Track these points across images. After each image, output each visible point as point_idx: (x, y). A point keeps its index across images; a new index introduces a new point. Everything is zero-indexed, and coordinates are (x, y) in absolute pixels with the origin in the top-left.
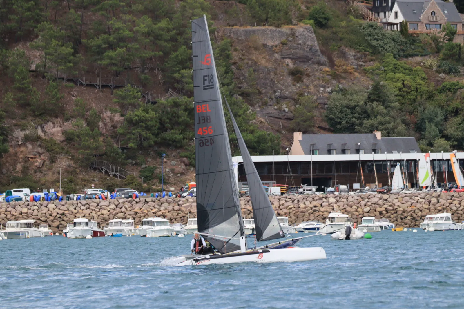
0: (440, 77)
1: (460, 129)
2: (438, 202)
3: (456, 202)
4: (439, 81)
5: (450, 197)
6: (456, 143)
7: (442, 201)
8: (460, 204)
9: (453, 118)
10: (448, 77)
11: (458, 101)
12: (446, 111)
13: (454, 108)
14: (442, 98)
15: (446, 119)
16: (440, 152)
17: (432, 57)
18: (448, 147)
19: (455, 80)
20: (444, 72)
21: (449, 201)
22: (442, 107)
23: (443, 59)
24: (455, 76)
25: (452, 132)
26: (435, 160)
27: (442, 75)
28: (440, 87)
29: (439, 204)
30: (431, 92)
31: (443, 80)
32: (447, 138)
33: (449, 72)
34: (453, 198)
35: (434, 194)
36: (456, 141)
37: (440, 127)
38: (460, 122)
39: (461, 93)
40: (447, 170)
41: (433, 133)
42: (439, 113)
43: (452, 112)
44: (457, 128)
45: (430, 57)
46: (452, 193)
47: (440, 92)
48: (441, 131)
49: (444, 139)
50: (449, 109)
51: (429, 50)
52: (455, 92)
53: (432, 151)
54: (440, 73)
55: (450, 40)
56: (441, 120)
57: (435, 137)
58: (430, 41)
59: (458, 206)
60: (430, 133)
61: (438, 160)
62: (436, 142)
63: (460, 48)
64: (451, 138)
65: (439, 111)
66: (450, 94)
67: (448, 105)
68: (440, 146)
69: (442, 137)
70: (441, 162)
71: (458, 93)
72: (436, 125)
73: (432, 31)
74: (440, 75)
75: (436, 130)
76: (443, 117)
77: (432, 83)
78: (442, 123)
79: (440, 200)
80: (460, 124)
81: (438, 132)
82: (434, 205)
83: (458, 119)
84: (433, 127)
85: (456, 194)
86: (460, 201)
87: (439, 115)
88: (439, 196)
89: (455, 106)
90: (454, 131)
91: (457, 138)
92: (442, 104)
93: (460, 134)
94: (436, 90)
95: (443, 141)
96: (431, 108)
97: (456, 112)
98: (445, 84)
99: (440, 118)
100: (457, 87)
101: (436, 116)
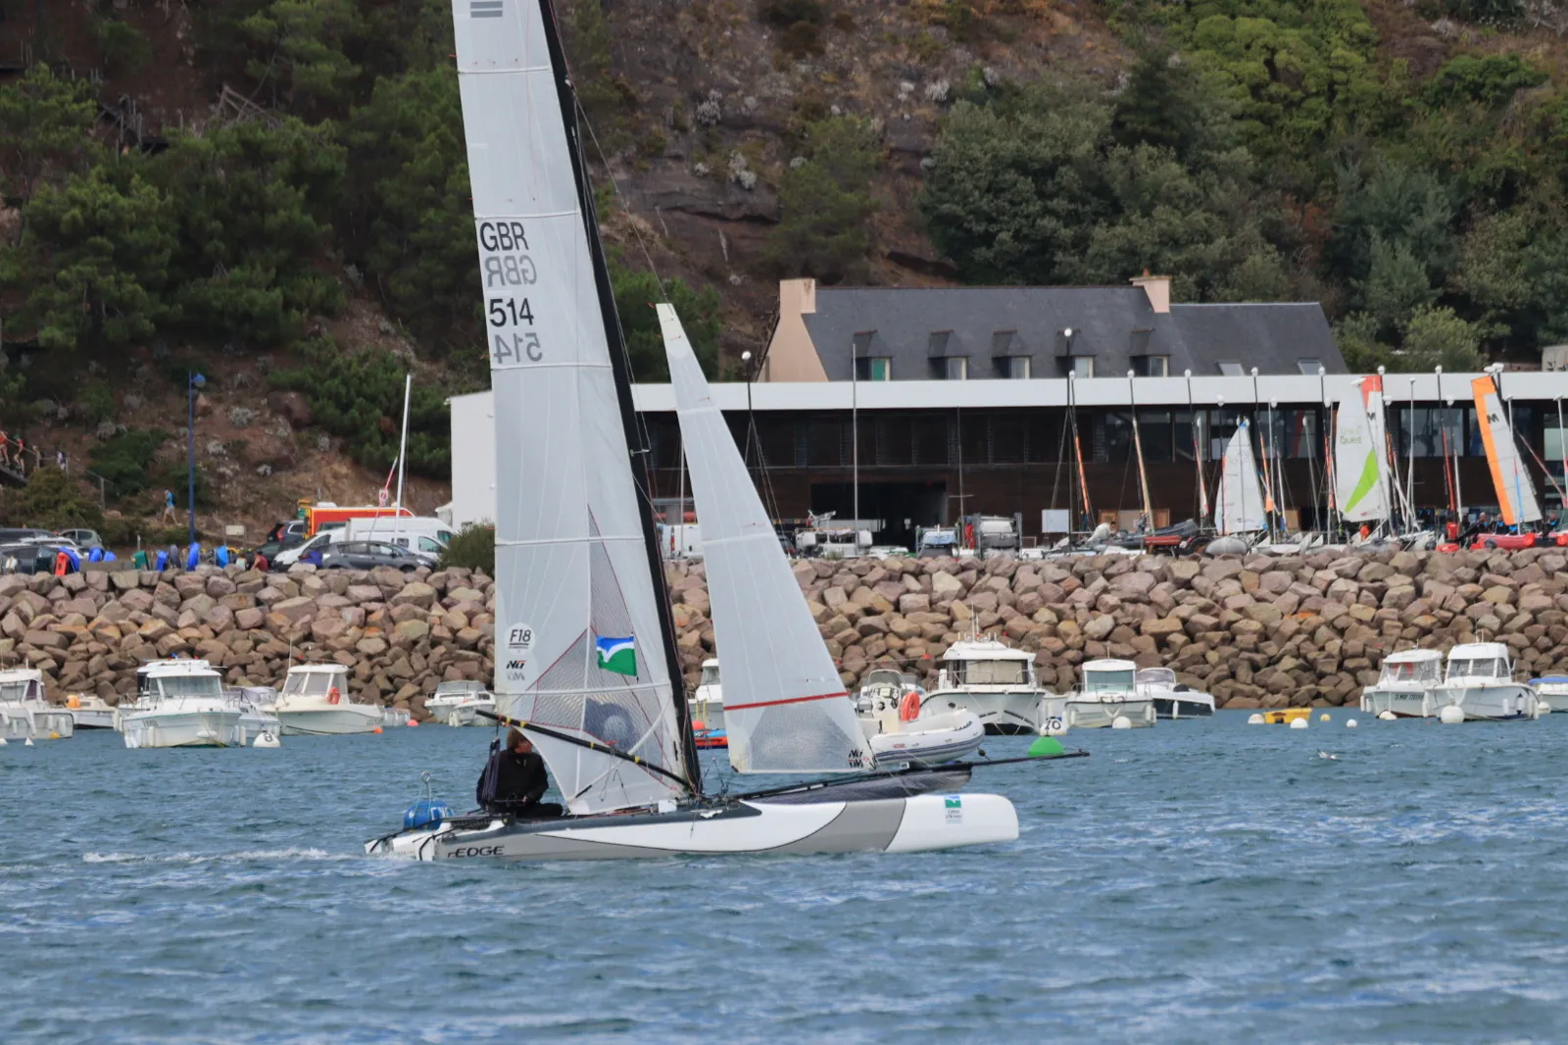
0: (1436, 34)
1: (1521, 269)
2: (1419, 592)
3: (1498, 594)
4: (1430, 51)
5: (1471, 573)
6: (1502, 330)
7: (1438, 591)
8: (1514, 602)
9: (1494, 220)
10: (1468, 34)
11: (1516, 141)
12: (1463, 186)
13: (1498, 172)
14: (1440, 126)
15: (1461, 223)
16: (1431, 370)
18: (1471, 347)
19: (1504, 47)
20: (1454, 12)
21: (1469, 588)
22: (1443, 169)
24: (1501, 30)
25: (1487, 279)
26: (1405, 404)
27: (1445, 25)
28: (1433, 80)
29: (1419, 605)
30: (1396, 102)
31: (1449, 47)
32: (1465, 306)
33: (1476, 10)
34: (1486, 576)
35: (1401, 559)
36: (1504, 320)
37: (1433, 258)
38: (1523, 234)
39: (1528, 108)
40: (1459, 451)
41: (1401, 285)
42: (1431, 194)
43: (1488, 191)
44: (1511, 264)
46: (1479, 555)
47: (1436, 104)
48: (1437, 277)
49: (1450, 311)
50: (1472, 179)
52: (1501, 103)
53: (1394, 367)
54: (1434, 16)
56: (1440, 226)
57: (1409, 302)
59: (1508, 610)
60: (1388, 284)
61: (1419, 404)
62: (1416, 322)
64: (1484, 309)
65: (1431, 188)
66: (1479, 111)
67: (1471, 162)
68: (1432, 345)
69: (1443, 302)
70: (1435, 416)
71: (1516, 105)
72: (1418, 252)
74: (1434, 27)
75: (1417, 268)
76: (1449, 216)
77: (1401, 63)
78: (1441, 240)
79: (1428, 586)
80: (1522, 245)
81: (1424, 280)
82: (1398, 605)
83: (1517, 220)
84: (1405, 256)
85: (1497, 559)
86: (1516, 589)
87: (1428, 207)
88: (1422, 565)
89: (1500, 163)
90: (1497, 276)
91: (1511, 309)
92: (1445, 156)
93: (1522, 287)
94: (1418, 92)
95: (1445, 322)
96: (1396, 173)
97: (1507, 192)
98: (1456, 64)
99: (1434, 216)
100: (1508, 80)
101: (1419, 210)
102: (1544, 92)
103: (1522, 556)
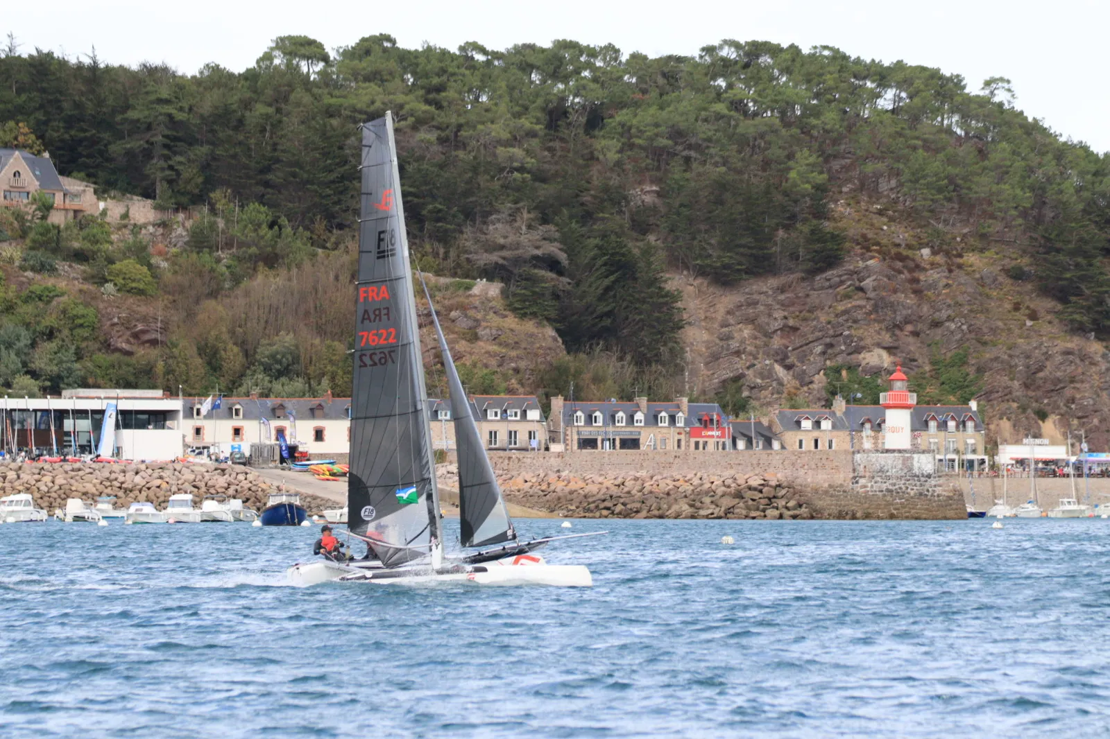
0: (26, 277)
1: (55, 362)
2: (19, 477)
3: (47, 479)
4: (23, 283)
5: (37, 471)
6: (48, 383)
7: (25, 477)
8: (53, 482)
9: (46, 344)
10: (38, 277)
11: (54, 316)
12: (35, 331)
13: (47, 327)
14: (27, 310)
15: (33, 345)
16: (23, 397)
17: (14, 244)
18: (36, 390)
19: (50, 282)
20: (33, 269)
21: (37, 477)
22: (28, 326)
23: (32, 248)
24: (50, 276)
25: (42, 365)
26: (15, 410)
27: (29, 274)
28: (24, 293)
29: (20, 481)
30: (11, 301)
31: (30, 282)
32: (34, 374)
33: (41, 268)
34: (43, 472)
35: (13, 465)
36: (48, 380)
37: (23, 357)
38: (56, 349)
39: (59, 303)
40: (33, 427)
41: (12, 366)
42: (23, 334)
43: (44, 334)
44: (51, 360)
45: (10, 244)
46: (40, 464)
47: (26, 301)
48: (25, 364)
49: (29, 376)
50: (38, 329)
51: (9, 233)
52: (49, 302)
53: (10, 396)
54: (25, 270)
55: (44, 218)
56: (26, 346)
57: (14, 373)
58: (12, 219)
59: (51, 485)
60: (7, 366)
61: (19, 410)
62: (17, 380)
63: (59, 232)
64: (41, 376)
65: (23, 332)
66: (41, 305)
67: (38, 323)
68: (22, 388)
69: (27, 373)
70: (25, 414)
71: (54, 303)
72: (17, 354)
73: (15, 203)
74: (26, 274)
75: (17, 360)
76: (29, 342)
77: (13, 287)
78: (26, 350)
79: (22, 476)
80: (56, 353)
81: (20, 365)
82: (11, 482)
83: (54, 344)
84: (13, 356)
85: (47, 466)
86: (54, 477)
87: (22, 338)
88: (20, 468)
89: (48, 323)
90: (46, 364)
91: (50, 376)
92: (28, 321)
93: (55, 369)
94: (18, 297)
95: (27, 380)
96: (11, 326)
97: (50, 334)
98: (33, 288)
99: (25, 341)
100: (51, 295)
101: (18, 340)
102: (64, 299)
103: (56, 466)
